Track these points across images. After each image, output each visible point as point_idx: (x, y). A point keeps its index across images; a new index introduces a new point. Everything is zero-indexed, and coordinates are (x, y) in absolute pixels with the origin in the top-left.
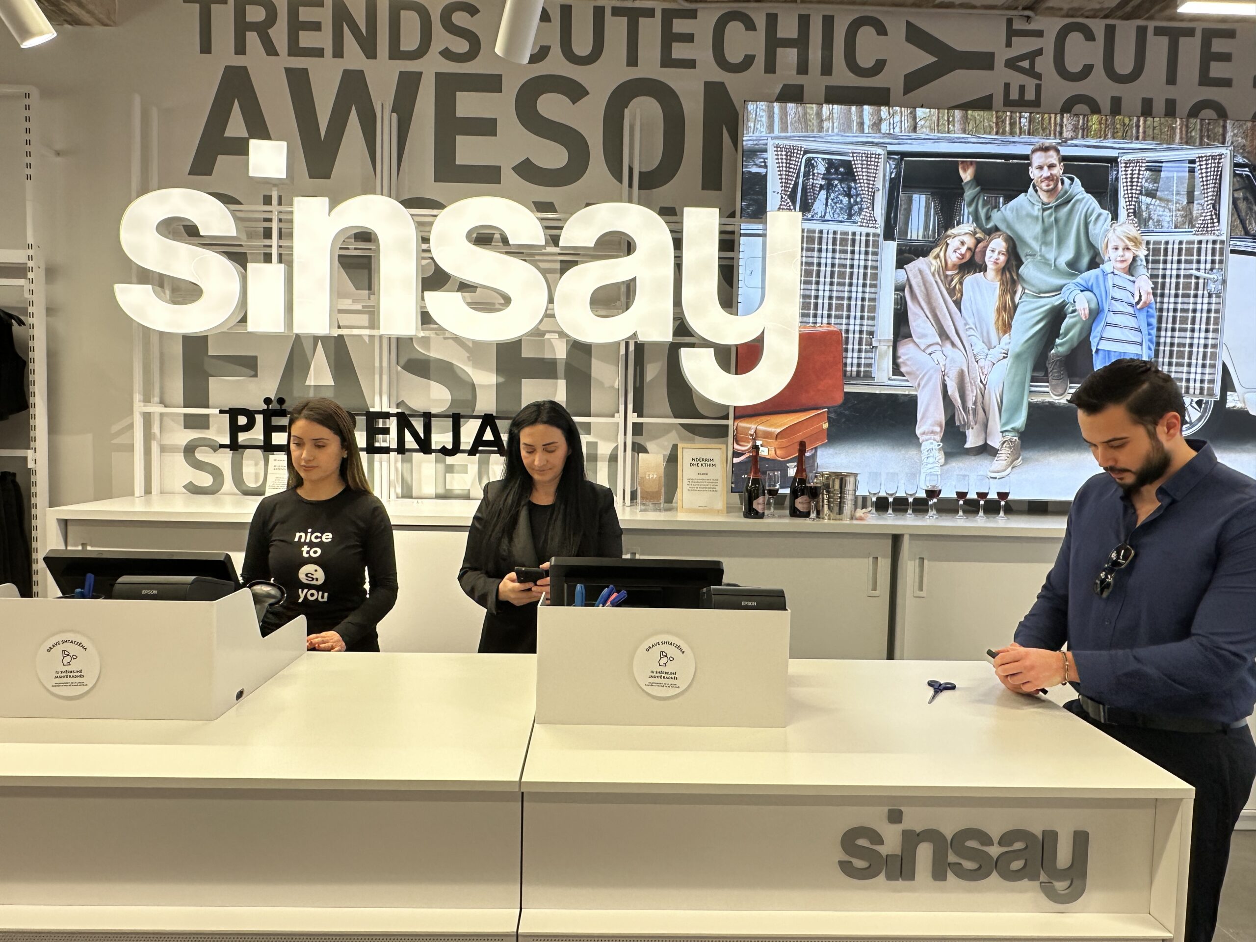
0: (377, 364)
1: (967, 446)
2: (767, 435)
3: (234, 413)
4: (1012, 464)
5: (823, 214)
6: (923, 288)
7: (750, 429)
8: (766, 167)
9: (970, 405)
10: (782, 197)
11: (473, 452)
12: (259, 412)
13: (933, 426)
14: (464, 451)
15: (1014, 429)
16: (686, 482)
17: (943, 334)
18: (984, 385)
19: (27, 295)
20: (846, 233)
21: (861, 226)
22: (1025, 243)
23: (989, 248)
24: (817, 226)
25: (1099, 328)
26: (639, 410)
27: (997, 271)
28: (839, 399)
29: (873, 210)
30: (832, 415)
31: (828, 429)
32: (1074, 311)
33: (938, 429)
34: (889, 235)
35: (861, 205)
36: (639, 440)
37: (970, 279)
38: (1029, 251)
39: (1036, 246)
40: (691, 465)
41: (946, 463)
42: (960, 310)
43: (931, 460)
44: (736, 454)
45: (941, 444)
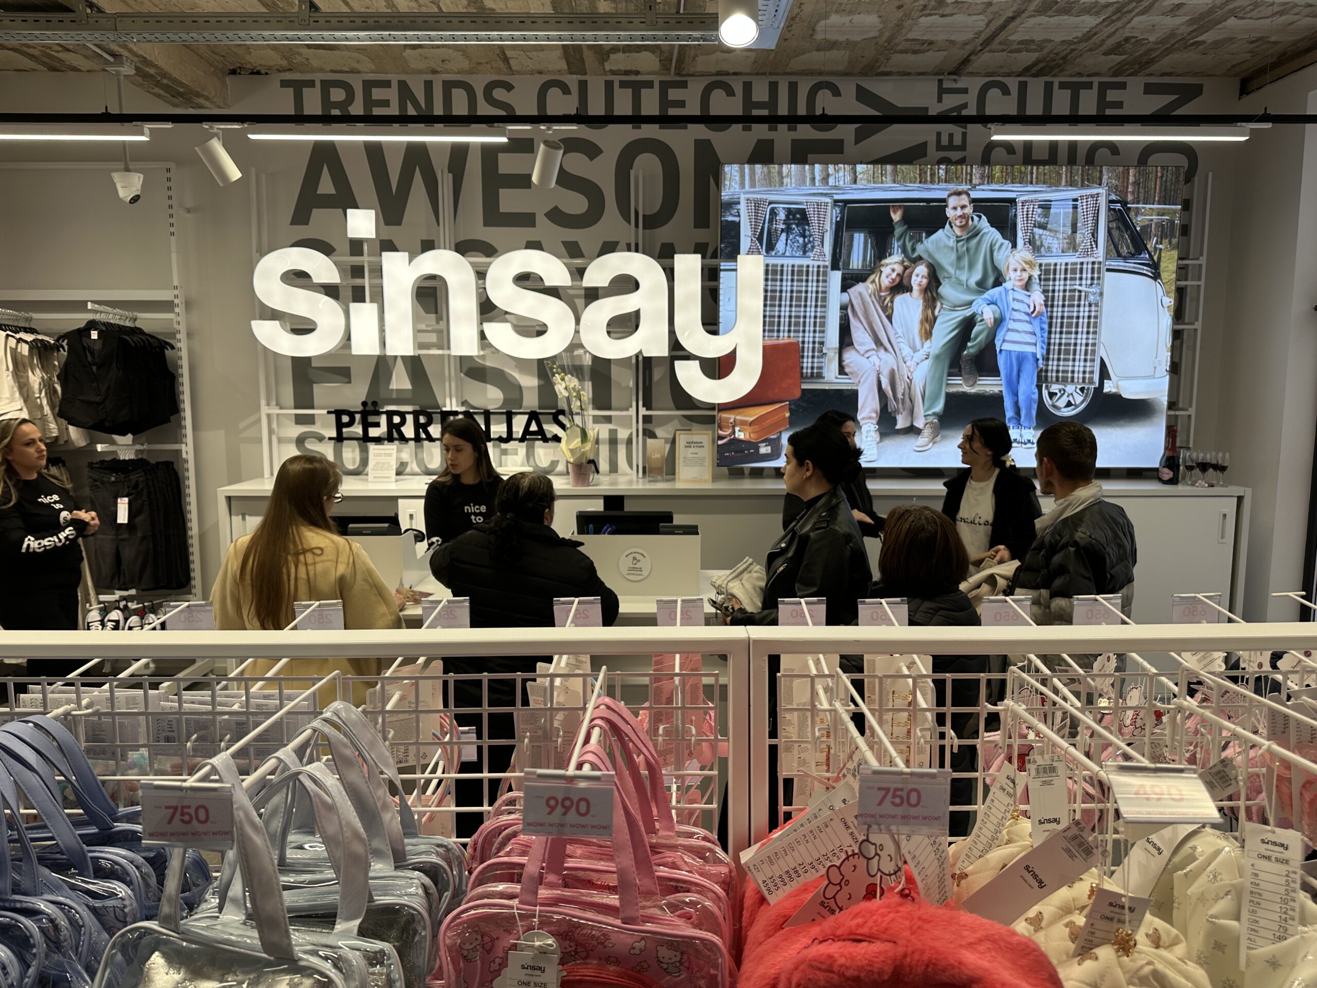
0: (447, 374)
1: (898, 427)
2: (743, 423)
3: (338, 413)
4: (933, 440)
5: (784, 251)
6: (862, 307)
7: (730, 418)
8: (739, 216)
9: (900, 396)
10: (752, 240)
11: (522, 440)
12: (357, 412)
13: (871, 413)
14: (515, 439)
15: (934, 414)
16: (682, 460)
17: (878, 342)
18: (911, 381)
19: (176, 326)
20: (802, 266)
21: (813, 260)
22: (943, 269)
23: (915, 273)
24: (779, 261)
25: (1002, 333)
26: (648, 405)
27: (921, 291)
28: (798, 394)
29: (823, 247)
30: (793, 407)
31: (790, 417)
32: (982, 320)
33: (874, 415)
34: (835, 267)
35: (813, 243)
36: (649, 426)
37: (899, 299)
38: (946, 275)
39: (951, 270)
40: (686, 447)
41: (881, 440)
42: (891, 323)
43: (869, 439)
44: (721, 438)
45: (877, 426)
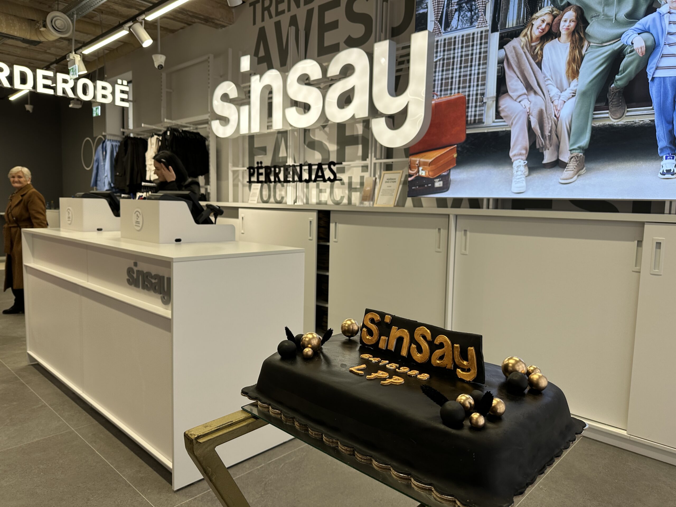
1: (545, 162)
2: (425, 164)
4: (578, 173)
5: (456, 26)
6: (515, 59)
7: (416, 161)
8: (427, 8)
9: (547, 133)
10: (435, 23)
13: (521, 150)
15: (580, 148)
16: (381, 191)
17: (529, 87)
18: (558, 118)
20: (469, 35)
21: (478, 28)
22: (590, 8)
23: (563, 19)
24: (452, 35)
27: (568, 35)
28: (463, 138)
29: (485, 15)
30: (459, 149)
31: (457, 157)
32: (631, 51)
33: (524, 152)
34: (494, 29)
35: (478, 14)
37: (548, 46)
38: (594, 14)
39: (599, 8)
40: (386, 182)
41: (529, 174)
42: (541, 69)
43: (519, 173)
44: (409, 176)
45: (526, 162)
